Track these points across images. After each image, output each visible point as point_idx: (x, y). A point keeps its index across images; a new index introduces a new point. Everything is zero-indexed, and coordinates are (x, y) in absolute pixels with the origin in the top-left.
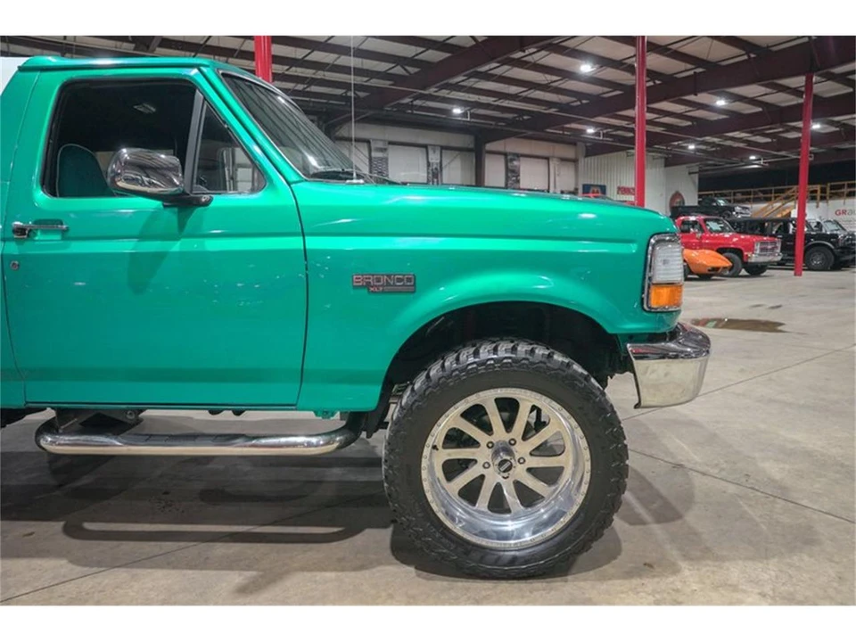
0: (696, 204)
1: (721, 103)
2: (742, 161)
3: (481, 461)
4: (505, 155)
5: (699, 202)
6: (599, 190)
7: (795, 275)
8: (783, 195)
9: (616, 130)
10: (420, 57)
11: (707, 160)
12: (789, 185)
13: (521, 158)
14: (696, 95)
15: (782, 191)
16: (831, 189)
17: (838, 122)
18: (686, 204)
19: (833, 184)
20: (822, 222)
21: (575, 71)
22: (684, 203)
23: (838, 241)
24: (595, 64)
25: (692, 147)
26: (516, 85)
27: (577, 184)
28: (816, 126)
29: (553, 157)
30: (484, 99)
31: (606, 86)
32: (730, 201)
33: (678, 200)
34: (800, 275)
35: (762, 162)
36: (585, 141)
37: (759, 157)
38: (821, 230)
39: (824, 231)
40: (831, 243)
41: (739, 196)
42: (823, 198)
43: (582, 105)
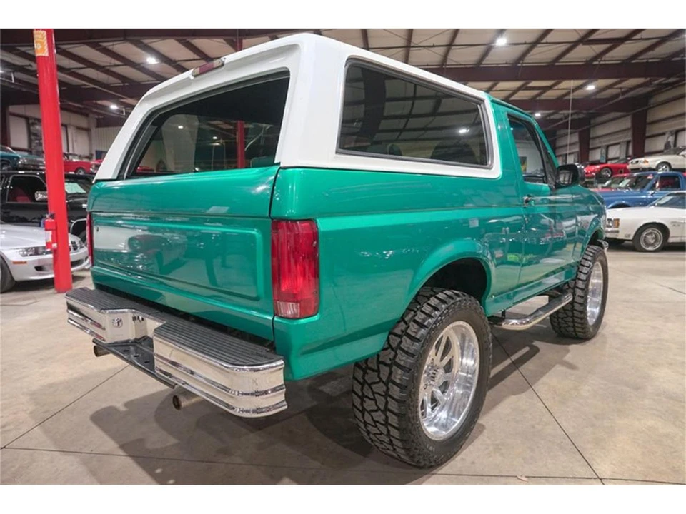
4: (27, 118)
27: (90, 150)
29: (70, 125)
43: (124, 86)
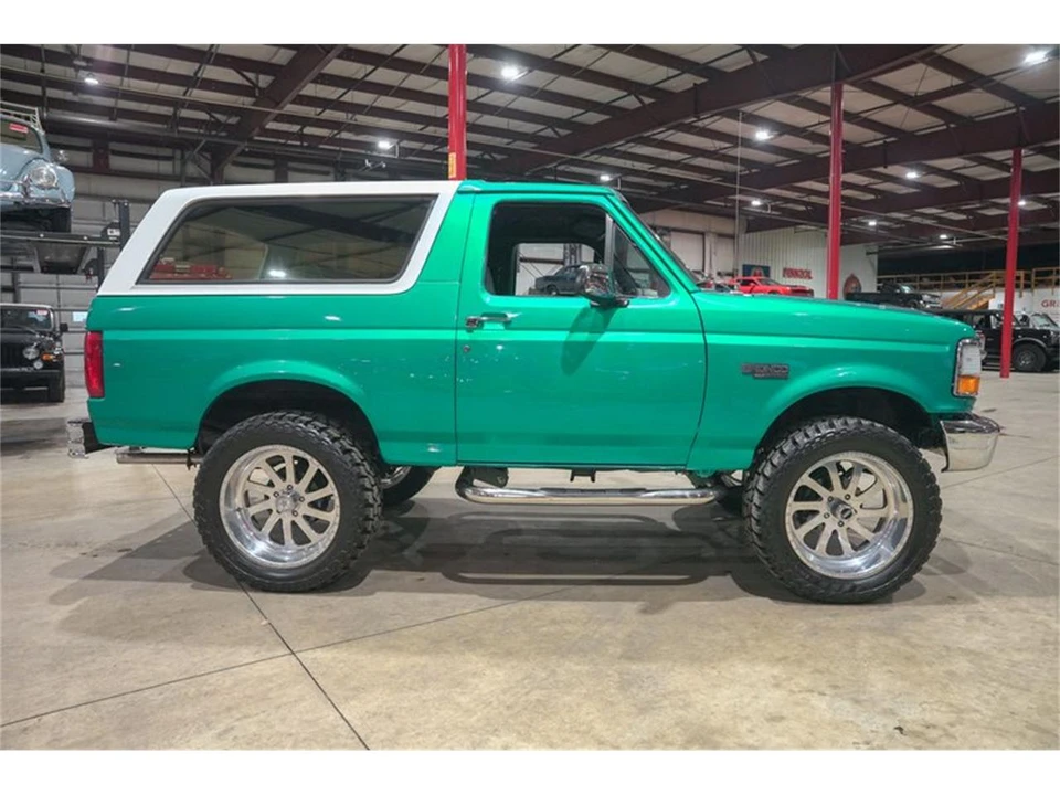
0: (875, 290)
1: (912, 175)
2: (931, 241)
3: (822, 512)
5: (879, 288)
6: (762, 271)
7: (1002, 376)
8: (979, 282)
9: (787, 203)
10: (579, 119)
11: (890, 238)
12: (986, 269)
13: (672, 233)
14: (885, 167)
15: (978, 277)
16: (1037, 276)
17: (1047, 199)
18: (864, 290)
19: (1039, 269)
20: (1029, 316)
21: (750, 137)
22: (860, 289)
23: (1049, 338)
24: (772, 130)
25: (872, 223)
26: (679, 151)
27: (736, 264)
28: (1022, 203)
29: (710, 232)
30: (638, 166)
31: (781, 155)
32: (915, 287)
33: (854, 285)
34: (1008, 376)
35: (955, 241)
36: (748, 213)
37: (950, 236)
38: (1028, 324)
39: (1031, 326)
40: (1042, 339)
41: (926, 282)
42: (1027, 286)
43: (751, 175)
